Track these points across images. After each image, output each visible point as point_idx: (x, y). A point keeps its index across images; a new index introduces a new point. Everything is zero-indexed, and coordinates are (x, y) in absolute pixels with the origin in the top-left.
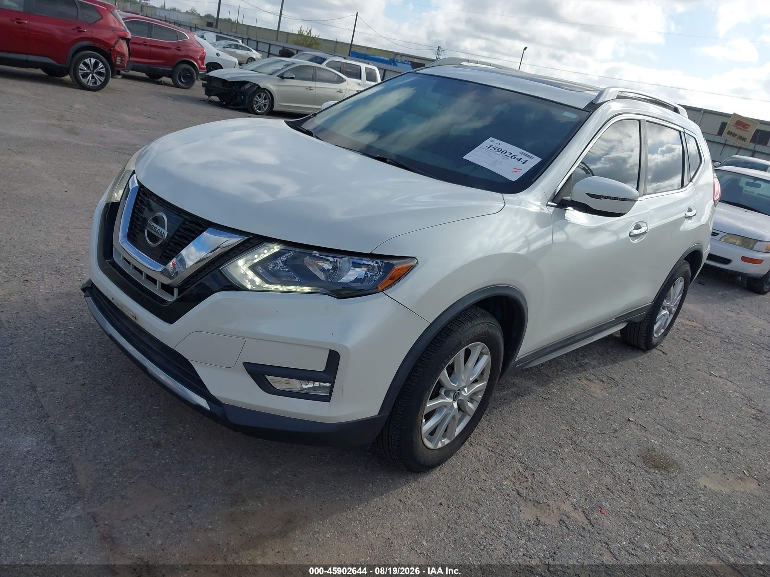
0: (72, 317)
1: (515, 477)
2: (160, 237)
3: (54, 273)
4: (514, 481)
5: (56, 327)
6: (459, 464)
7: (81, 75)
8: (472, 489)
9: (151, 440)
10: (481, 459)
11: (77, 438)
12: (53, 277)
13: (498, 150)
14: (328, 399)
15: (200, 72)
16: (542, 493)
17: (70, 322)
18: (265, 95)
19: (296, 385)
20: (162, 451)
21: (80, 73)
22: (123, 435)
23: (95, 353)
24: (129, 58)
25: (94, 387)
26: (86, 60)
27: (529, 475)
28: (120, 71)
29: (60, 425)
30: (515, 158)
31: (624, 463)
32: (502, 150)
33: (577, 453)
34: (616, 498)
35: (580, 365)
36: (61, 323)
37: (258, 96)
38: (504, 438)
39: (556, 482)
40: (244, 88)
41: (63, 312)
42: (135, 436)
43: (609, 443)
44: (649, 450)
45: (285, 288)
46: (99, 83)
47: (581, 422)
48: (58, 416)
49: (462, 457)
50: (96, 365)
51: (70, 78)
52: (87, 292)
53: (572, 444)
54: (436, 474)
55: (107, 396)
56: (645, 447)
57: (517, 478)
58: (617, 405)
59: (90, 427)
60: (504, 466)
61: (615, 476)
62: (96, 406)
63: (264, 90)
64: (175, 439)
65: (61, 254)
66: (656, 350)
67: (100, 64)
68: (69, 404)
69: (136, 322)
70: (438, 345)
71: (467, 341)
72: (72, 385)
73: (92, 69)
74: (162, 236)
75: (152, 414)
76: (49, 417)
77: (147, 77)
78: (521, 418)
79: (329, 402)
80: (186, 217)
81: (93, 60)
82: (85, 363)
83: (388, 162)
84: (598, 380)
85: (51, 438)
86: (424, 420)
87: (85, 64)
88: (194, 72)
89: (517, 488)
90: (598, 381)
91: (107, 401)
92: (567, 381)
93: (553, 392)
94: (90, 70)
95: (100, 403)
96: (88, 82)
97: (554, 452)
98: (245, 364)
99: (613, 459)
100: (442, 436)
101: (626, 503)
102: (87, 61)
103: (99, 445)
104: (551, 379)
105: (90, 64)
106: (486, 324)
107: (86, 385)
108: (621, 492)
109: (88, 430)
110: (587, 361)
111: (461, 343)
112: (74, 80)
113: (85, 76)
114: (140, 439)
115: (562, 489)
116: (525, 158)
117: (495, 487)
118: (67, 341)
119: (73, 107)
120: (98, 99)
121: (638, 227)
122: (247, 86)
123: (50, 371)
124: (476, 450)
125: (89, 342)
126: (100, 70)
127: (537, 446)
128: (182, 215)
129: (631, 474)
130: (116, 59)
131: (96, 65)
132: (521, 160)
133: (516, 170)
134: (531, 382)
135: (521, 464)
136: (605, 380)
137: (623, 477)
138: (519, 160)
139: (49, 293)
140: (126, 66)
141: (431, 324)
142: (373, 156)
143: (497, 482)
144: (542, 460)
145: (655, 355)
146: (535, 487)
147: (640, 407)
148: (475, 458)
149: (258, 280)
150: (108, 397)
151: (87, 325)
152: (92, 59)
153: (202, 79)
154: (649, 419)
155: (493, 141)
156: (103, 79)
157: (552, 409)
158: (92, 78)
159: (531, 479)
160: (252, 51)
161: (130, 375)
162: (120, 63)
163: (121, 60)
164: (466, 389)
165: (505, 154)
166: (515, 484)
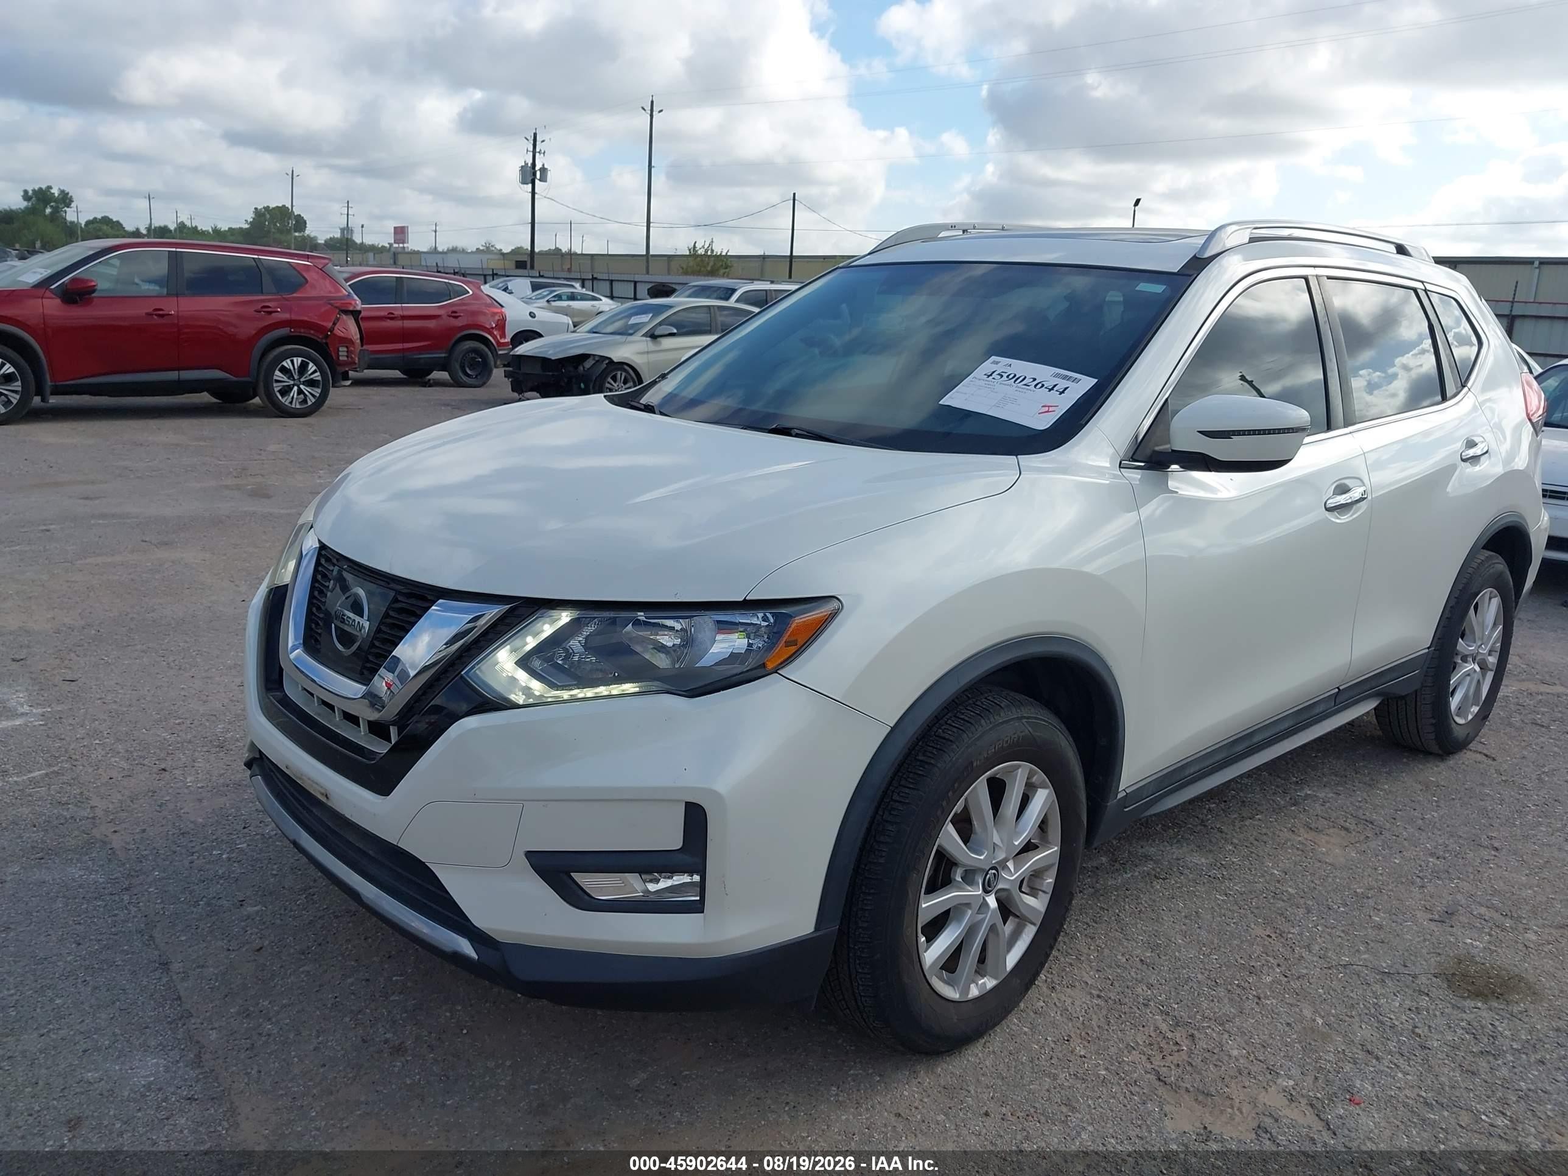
0: (243, 826)
1: (1151, 1045)
2: (358, 634)
3: (214, 750)
4: (1150, 1052)
5: (214, 848)
6: (1026, 1029)
7: (279, 391)
8: (1055, 1077)
9: (386, 1041)
10: (1075, 1015)
11: (243, 1051)
12: (212, 757)
13: (1008, 377)
14: (699, 906)
15: (500, 352)
16: (1212, 1072)
17: (240, 835)
18: (624, 374)
19: (635, 886)
20: (407, 1061)
21: (277, 387)
22: (332, 1038)
23: (283, 887)
24: (362, 346)
25: (279, 952)
26: (284, 363)
27: (1184, 1037)
28: (347, 372)
29: (212, 1029)
30: (1043, 385)
31: (1403, 993)
32: (1015, 376)
33: (1292, 983)
34: (1386, 1069)
35: (1293, 801)
36: (222, 840)
37: (611, 378)
38: (1126, 968)
39: (1245, 1046)
40: (584, 368)
41: (228, 820)
42: (356, 1036)
43: (1366, 956)
44: (1460, 962)
45: (589, 693)
46: (311, 401)
47: (1298, 918)
48: (208, 1014)
49: (1034, 1016)
50: (285, 910)
51: (260, 402)
52: (255, 767)
53: (1279, 965)
54: (976, 1055)
55: (303, 966)
56: (1452, 955)
57: (1156, 1047)
58: (1381, 874)
59: (269, 1029)
60: (1126, 1025)
61: (1382, 1023)
62: (282, 987)
63: (622, 365)
64: (433, 1035)
65: (228, 714)
66: (1469, 753)
67: (311, 365)
68: (231, 989)
69: (329, 804)
70: (920, 772)
71: (987, 759)
72: (237, 952)
73: (296, 377)
74: (360, 630)
75: (389, 991)
76: (192, 1016)
77: (405, 377)
78: (1161, 923)
79: (703, 912)
80: (399, 587)
81: (298, 361)
82: (264, 908)
83: (794, 434)
84: (1334, 827)
85: (192, 1056)
86: (923, 939)
87: (284, 370)
88: (489, 353)
89: (1156, 1068)
90: (1336, 830)
91: (303, 976)
92: (1265, 838)
93: (1233, 863)
94: (294, 380)
95: (289, 981)
96: (291, 403)
97: (1238, 986)
98: (529, 855)
99: (1377, 988)
100: (976, 971)
101: (1408, 1077)
102: (287, 363)
103: (284, 1060)
104: (1228, 837)
105: (292, 368)
106: (1024, 720)
107: (263, 949)
108: (1397, 1056)
109: (264, 1034)
110: (1309, 792)
111: (972, 763)
112: (267, 403)
113: (285, 391)
114: (364, 1041)
115: (1260, 1061)
116: (1062, 384)
117: (1107, 1069)
118: (233, 872)
119: (265, 451)
120: (310, 429)
121: (1342, 489)
122: (588, 364)
123: (199, 930)
124: (1063, 998)
125: (273, 870)
126: (312, 377)
127: (1199, 976)
128: (392, 585)
129: (1420, 1016)
130: (338, 350)
131: (303, 367)
132: (1055, 389)
133: (1047, 409)
134: (1185, 849)
135: (1164, 1017)
136: (1352, 827)
137: (1402, 1023)
138: (1052, 389)
139: (202, 787)
140: (357, 362)
141: (893, 729)
142: (765, 429)
143: (1111, 1058)
144: (1212, 1004)
145: (1466, 763)
146: (1197, 1061)
147: (1436, 874)
148: (1061, 1015)
149: (537, 686)
150: (306, 968)
151: (270, 837)
152: (295, 359)
153: (505, 366)
154: (1459, 897)
155: (997, 363)
156: (317, 392)
157: (1231, 898)
158: (299, 394)
159: (1187, 1046)
160: (601, 300)
161: (349, 922)
162: (345, 359)
163: (347, 352)
164: (1010, 864)
165: (1024, 383)
166: (1152, 1059)
